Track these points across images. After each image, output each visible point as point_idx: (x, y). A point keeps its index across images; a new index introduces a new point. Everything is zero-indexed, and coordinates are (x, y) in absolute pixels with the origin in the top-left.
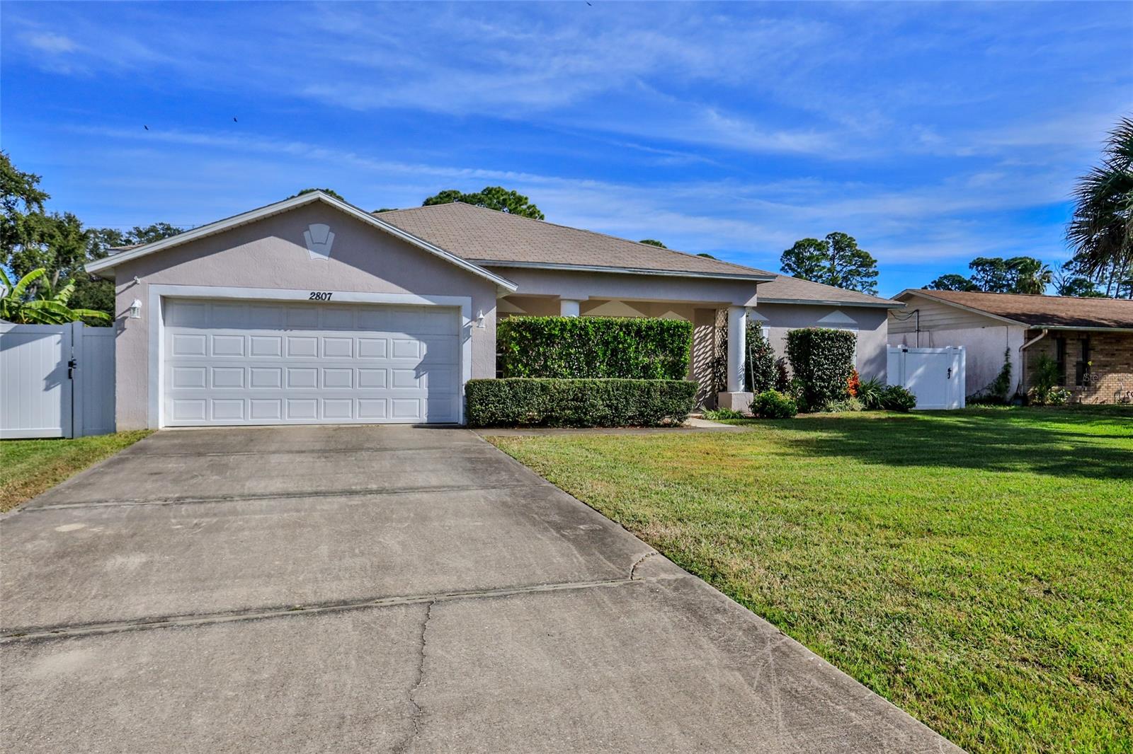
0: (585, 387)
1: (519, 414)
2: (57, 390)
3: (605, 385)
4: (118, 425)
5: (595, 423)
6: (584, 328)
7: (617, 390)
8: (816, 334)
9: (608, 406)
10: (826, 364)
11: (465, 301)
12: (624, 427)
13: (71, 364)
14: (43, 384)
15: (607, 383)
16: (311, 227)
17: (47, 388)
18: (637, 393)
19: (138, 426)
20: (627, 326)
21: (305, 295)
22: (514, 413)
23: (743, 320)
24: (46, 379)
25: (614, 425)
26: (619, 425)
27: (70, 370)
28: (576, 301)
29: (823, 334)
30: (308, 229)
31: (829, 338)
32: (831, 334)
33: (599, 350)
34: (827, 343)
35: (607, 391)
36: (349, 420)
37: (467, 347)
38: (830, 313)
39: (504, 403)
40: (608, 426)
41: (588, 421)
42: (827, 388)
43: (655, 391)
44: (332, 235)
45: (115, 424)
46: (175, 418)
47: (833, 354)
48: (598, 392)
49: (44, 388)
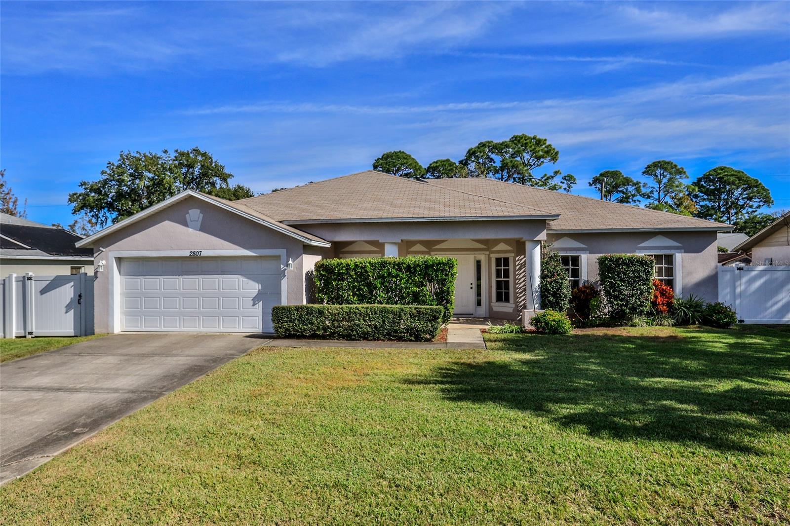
0: (350, 312)
1: (305, 330)
2: (72, 312)
3: (365, 310)
4: (96, 330)
5: (360, 337)
6: (363, 268)
7: (376, 313)
8: (611, 260)
9: (368, 325)
10: (622, 285)
11: (282, 252)
12: (384, 341)
13: (80, 296)
14: (64, 310)
15: (367, 308)
16: (190, 211)
17: (67, 312)
18: (390, 316)
19: (104, 331)
20: (399, 264)
21: (187, 253)
22: (301, 329)
23: (538, 250)
24: (66, 307)
25: (376, 339)
26: (378, 339)
27: (79, 300)
28: (395, 243)
29: (618, 259)
30: (188, 213)
31: (624, 263)
32: (625, 259)
33: (378, 283)
34: (622, 268)
35: (368, 315)
36: (216, 330)
37: (284, 282)
38: (651, 238)
39: (293, 322)
40: (371, 340)
41: (354, 335)
42: (626, 306)
43: (405, 314)
44: (201, 215)
45: (94, 330)
46: (126, 327)
47: (630, 277)
48: (361, 315)
49: (65, 312)
